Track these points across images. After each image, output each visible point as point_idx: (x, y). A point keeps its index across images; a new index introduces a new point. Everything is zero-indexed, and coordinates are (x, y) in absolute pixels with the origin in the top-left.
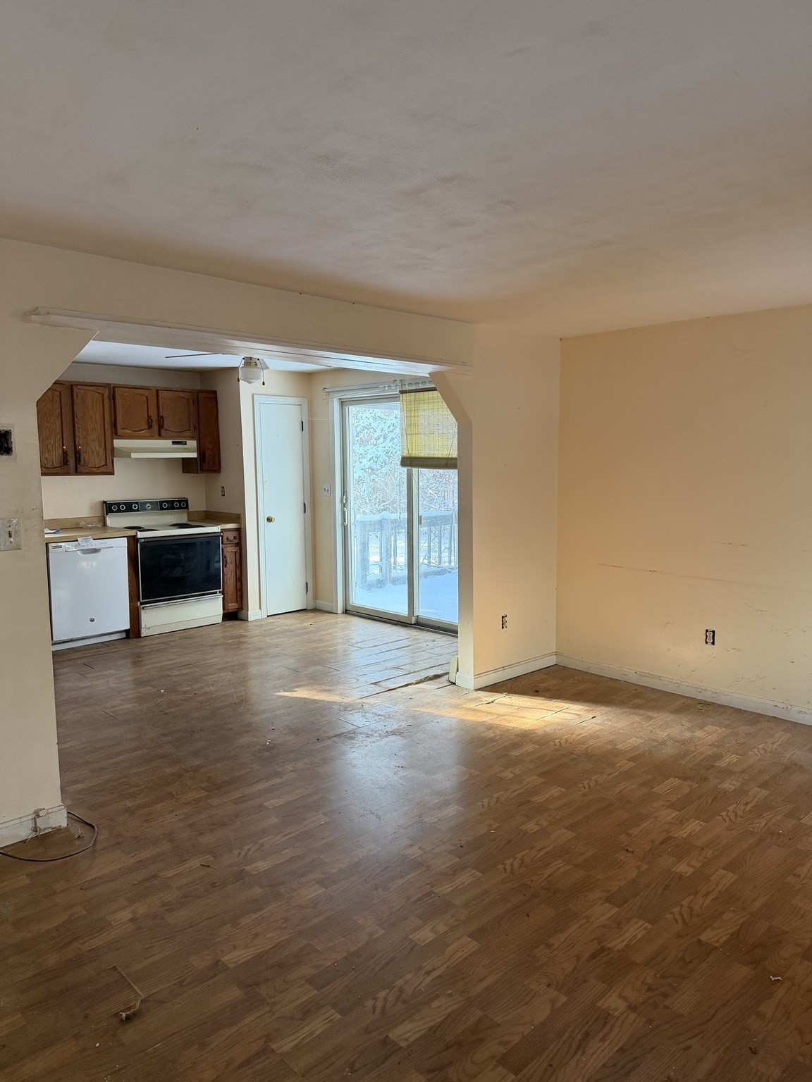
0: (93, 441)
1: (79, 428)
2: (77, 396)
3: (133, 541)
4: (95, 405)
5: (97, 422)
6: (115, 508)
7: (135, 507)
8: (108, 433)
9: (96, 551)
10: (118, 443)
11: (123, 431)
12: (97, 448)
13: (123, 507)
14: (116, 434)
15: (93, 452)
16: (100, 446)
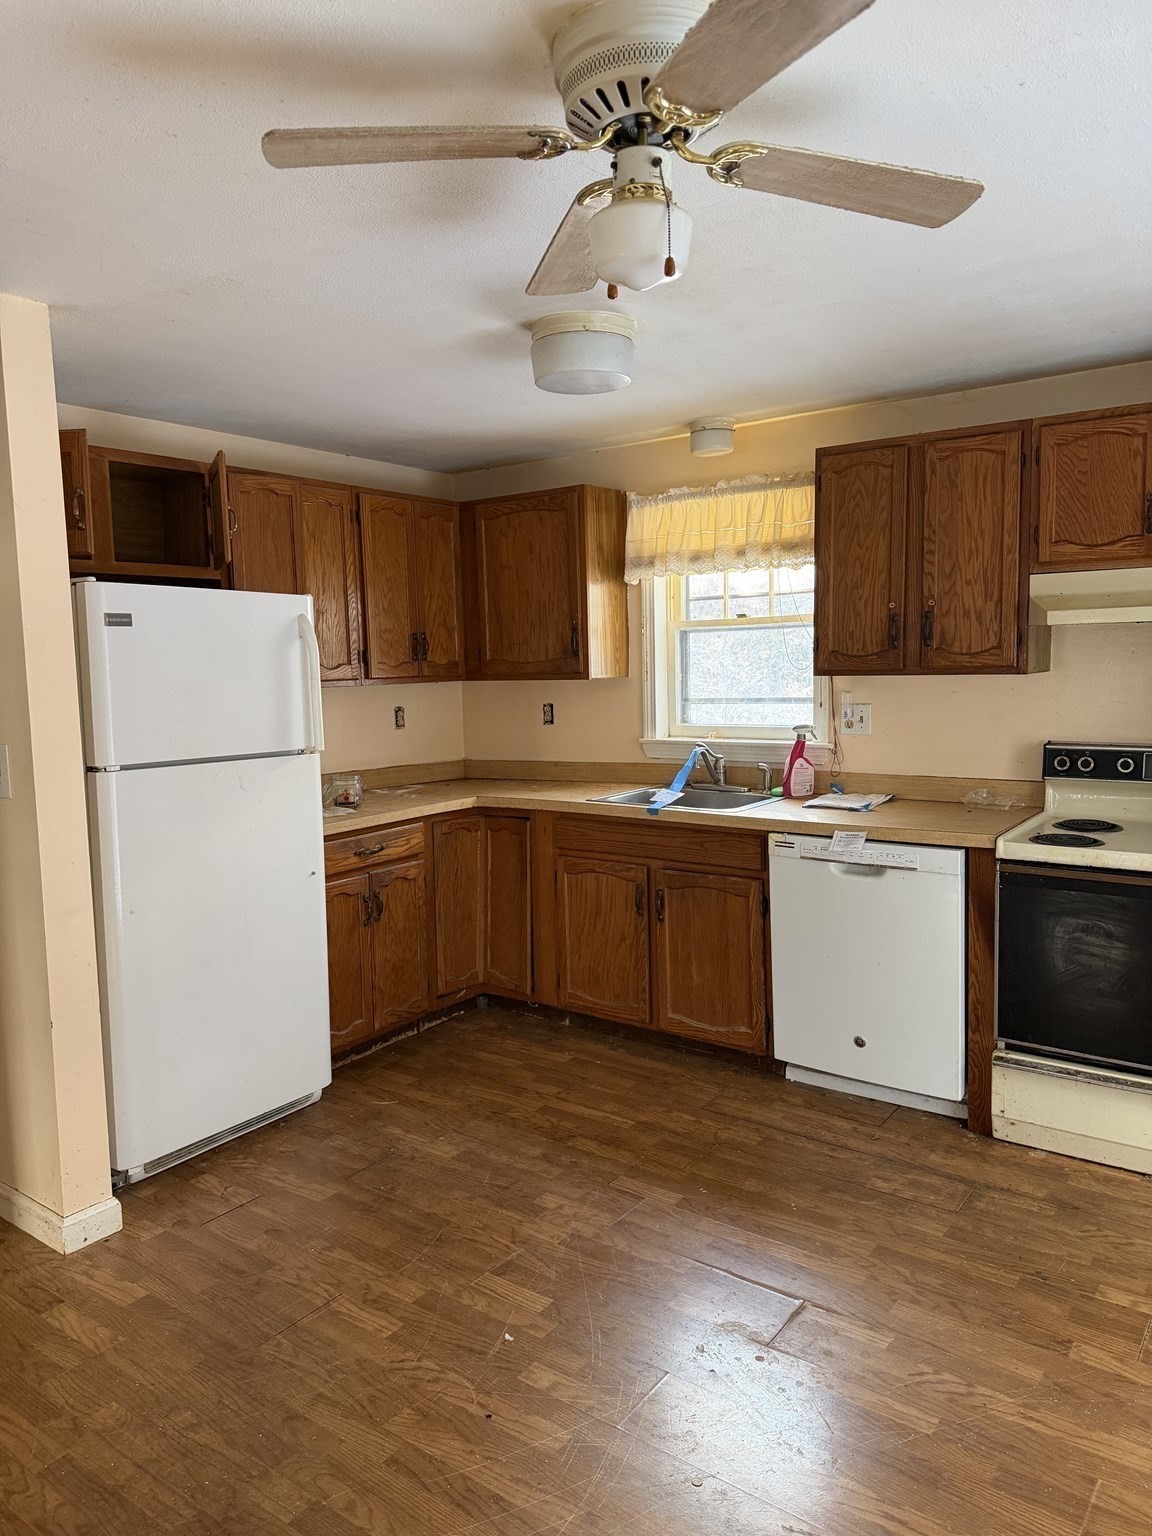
0: (968, 583)
1: (932, 553)
2: (933, 471)
3: (979, 862)
4: (980, 486)
5: (982, 534)
6: (1062, 763)
7: (1126, 765)
8: (1012, 558)
9: (877, 870)
10: (1041, 585)
11: (1061, 548)
12: (979, 603)
13: (1086, 764)
14: (1033, 560)
15: (967, 614)
16: (987, 596)
